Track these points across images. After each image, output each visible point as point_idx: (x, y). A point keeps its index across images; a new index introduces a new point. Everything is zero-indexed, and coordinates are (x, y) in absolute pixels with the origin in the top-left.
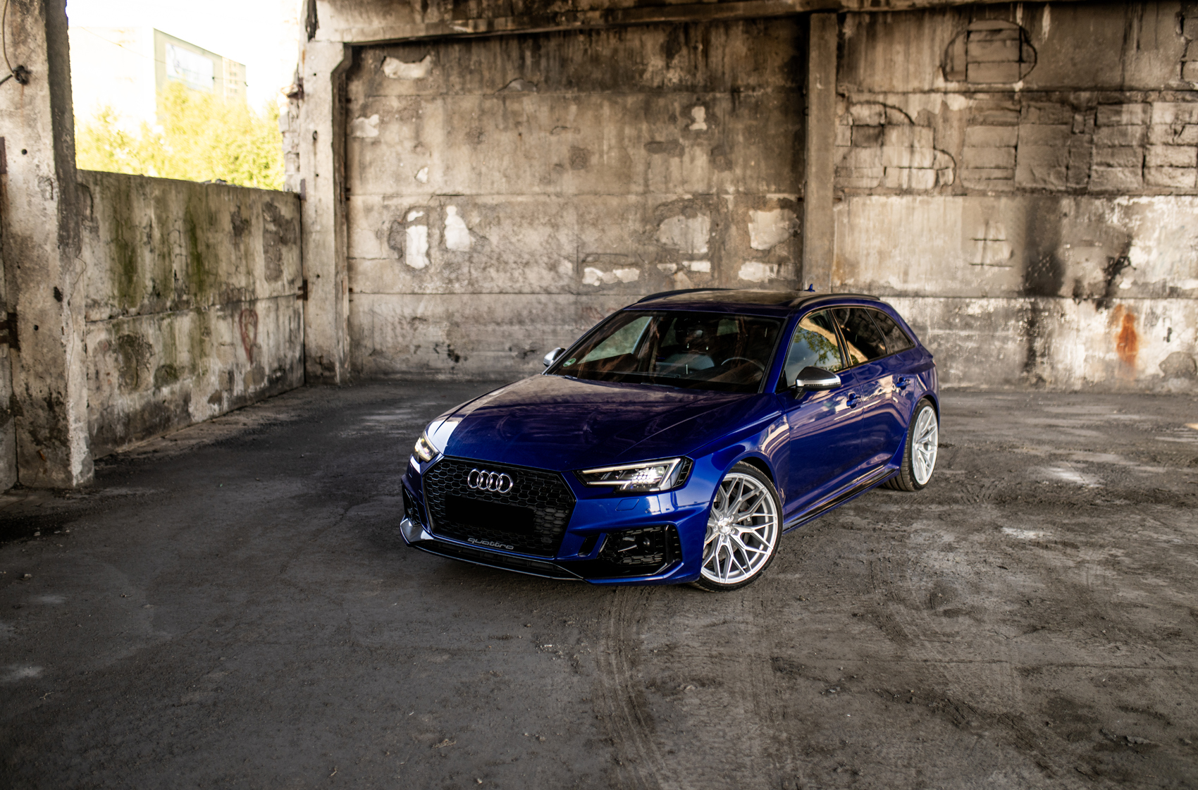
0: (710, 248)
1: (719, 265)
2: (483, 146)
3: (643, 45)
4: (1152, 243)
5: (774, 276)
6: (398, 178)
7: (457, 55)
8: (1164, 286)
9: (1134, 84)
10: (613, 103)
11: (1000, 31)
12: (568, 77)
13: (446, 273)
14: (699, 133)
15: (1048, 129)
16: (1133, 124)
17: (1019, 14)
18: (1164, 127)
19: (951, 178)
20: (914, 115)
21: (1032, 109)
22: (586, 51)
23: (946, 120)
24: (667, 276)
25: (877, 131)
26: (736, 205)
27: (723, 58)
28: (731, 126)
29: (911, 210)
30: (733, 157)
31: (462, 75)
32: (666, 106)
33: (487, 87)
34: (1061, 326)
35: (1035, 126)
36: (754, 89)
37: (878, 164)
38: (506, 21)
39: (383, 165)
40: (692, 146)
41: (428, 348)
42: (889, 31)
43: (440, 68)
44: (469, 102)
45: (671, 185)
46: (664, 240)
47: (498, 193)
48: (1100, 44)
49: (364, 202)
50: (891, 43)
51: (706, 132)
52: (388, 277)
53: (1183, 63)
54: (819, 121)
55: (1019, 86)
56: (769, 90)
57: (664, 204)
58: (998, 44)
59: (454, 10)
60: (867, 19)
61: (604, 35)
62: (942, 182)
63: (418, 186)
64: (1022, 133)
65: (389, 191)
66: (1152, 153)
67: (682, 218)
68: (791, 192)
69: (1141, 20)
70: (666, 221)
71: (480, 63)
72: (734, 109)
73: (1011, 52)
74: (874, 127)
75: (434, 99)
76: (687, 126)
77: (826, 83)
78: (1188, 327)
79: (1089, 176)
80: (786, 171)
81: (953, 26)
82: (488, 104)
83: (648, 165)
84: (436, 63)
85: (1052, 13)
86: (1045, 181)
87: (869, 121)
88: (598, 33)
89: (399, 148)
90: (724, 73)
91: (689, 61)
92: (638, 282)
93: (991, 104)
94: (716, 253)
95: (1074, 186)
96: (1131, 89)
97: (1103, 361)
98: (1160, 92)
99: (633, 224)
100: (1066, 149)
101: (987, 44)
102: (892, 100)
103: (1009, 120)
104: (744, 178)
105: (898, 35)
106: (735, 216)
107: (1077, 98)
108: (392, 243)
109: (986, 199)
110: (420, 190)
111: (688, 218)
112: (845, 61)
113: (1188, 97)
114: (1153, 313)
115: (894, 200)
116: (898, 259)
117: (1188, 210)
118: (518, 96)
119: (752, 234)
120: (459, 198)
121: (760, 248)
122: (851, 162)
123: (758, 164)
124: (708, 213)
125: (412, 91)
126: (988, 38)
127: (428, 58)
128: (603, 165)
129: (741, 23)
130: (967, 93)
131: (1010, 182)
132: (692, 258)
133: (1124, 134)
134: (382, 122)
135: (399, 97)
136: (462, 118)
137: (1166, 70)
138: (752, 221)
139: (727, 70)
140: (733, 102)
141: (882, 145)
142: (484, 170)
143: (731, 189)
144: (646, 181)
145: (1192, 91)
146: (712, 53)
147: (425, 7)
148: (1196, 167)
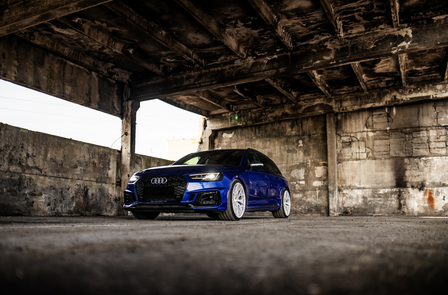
0: (305, 177)
1: (307, 182)
3: (285, 125)
5: (322, 184)
7: (240, 131)
8: (440, 183)
9: (422, 125)
10: (278, 141)
11: (381, 114)
12: (267, 135)
14: (301, 147)
15: (398, 140)
16: (424, 137)
17: (386, 109)
18: (434, 137)
19: (371, 155)
20: (359, 138)
21: (393, 135)
22: (271, 128)
23: (368, 139)
24: (293, 186)
25: (349, 143)
26: (311, 165)
27: (306, 127)
28: (309, 145)
30: (310, 153)
31: (241, 136)
32: (292, 140)
33: (247, 138)
34: (409, 196)
35: (394, 139)
36: (315, 135)
37: (350, 152)
38: (250, 122)
40: (299, 150)
42: (350, 117)
44: (243, 143)
45: (294, 161)
46: (292, 176)
48: (411, 116)
50: (351, 120)
51: (302, 147)
53: (437, 119)
54: (330, 141)
55: (388, 128)
56: (319, 134)
57: (292, 166)
58: (381, 118)
59: (238, 120)
60: (344, 114)
61: (276, 124)
62: (368, 156)
64: (391, 141)
66: (431, 144)
67: (297, 170)
68: (325, 161)
69: (422, 108)
70: (293, 171)
71: (245, 133)
72: (309, 140)
73: (385, 119)
74: (348, 142)
75: (234, 142)
76: (298, 145)
77: (331, 131)
79: (412, 152)
80: (324, 156)
81: (368, 114)
82: (247, 143)
83: (288, 156)
84: (235, 134)
85: (396, 108)
86: (399, 154)
87: (346, 141)
88: (274, 123)
91: (298, 129)
93: (381, 134)
94: (307, 178)
95: (408, 155)
96: (422, 127)
97: (423, 206)
98: (431, 127)
100: (405, 145)
101: (378, 118)
102: (352, 135)
103: (386, 138)
104: (313, 158)
105: (353, 118)
106: (311, 168)
107: (406, 131)
109: (382, 160)
111: (299, 169)
112: (339, 125)
113: (440, 128)
114: (438, 191)
115: (355, 162)
116: (357, 178)
117: (445, 160)
118: (255, 140)
119: (316, 173)
121: (318, 177)
122: (342, 152)
123: (316, 154)
124: (304, 168)
125: (229, 141)
126: (378, 116)
127: (233, 132)
128: (276, 157)
129: (310, 118)
130: (374, 132)
131: (389, 155)
132: (300, 180)
133: (422, 140)
135: (226, 142)
137: (432, 121)
138: (316, 170)
139: (307, 130)
140: (309, 138)
141: (351, 147)
143: (310, 161)
144: (287, 160)
145: (441, 126)
146: (303, 126)
147: (231, 120)
148: (446, 148)
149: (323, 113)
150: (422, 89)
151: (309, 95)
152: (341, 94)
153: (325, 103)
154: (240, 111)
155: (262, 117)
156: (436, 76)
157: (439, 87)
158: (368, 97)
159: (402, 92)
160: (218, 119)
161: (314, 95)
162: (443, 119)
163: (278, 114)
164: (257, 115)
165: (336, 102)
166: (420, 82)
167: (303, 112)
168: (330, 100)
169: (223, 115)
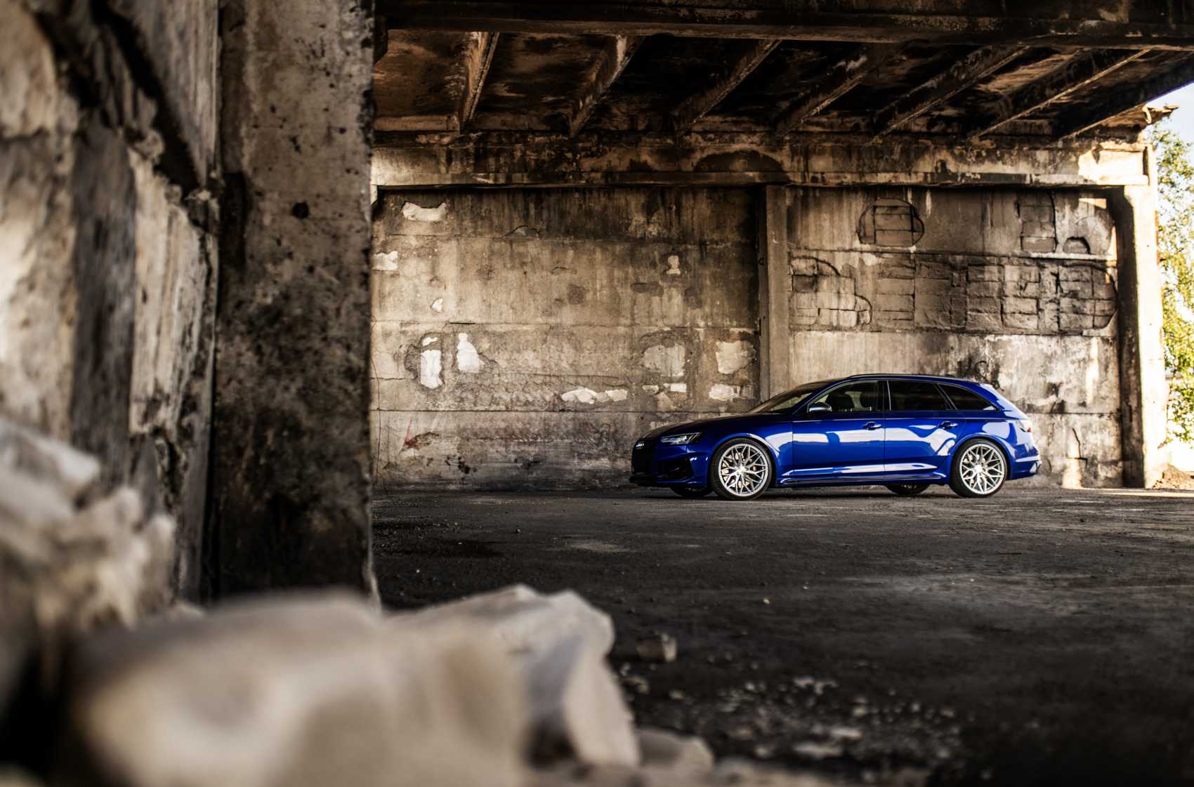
0: (686, 373)
1: (694, 387)
2: (493, 282)
3: (628, 204)
4: (1013, 371)
5: (737, 396)
6: (415, 307)
7: (470, 203)
8: (1025, 403)
9: (991, 251)
10: (604, 250)
11: (896, 207)
12: (566, 226)
13: (458, 392)
14: (674, 277)
15: (935, 282)
16: (992, 281)
17: (910, 196)
18: (1014, 284)
19: (869, 318)
20: (839, 269)
21: (923, 267)
22: (581, 206)
23: (863, 273)
24: (651, 396)
25: (811, 280)
26: (706, 336)
27: (692, 217)
28: (700, 272)
29: (841, 343)
30: (703, 297)
31: (474, 221)
32: (648, 254)
33: (496, 231)
35: (926, 280)
36: (717, 244)
37: (814, 307)
38: (523, 176)
39: (401, 296)
40: (670, 287)
41: (440, 460)
42: (818, 204)
43: (454, 214)
44: (481, 244)
45: (653, 319)
46: (647, 365)
47: (506, 323)
48: (966, 221)
49: (382, 328)
50: (820, 212)
51: (680, 276)
52: (404, 396)
53: (1022, 238)
54: (775, 269)
55: (913, 249)
56: (729, 244)
57: (648, 335)
58: (896, 217)
59: (474, 165)
60: (801, 193)
62: (862, 321)
63: (433, 315)
64: (917, 285)
65: (407, 318)
66: (1007, 302)
67: (662, 347)
68: (749, 327)
69: (992, 205)
70: (649, 349)
71: (490, 211)
72: (702, 259)
73: (906, 225)
74: (809, 277)
75: (449, 239)
76: (665, 271)
77: (780, 239)
78: (1042, 435)
79: (966, 319)
80: (744, 310)
81: (864, 202)
82: (497, 246)
83: (634, 302)
84: (451, 209)
85: (932, 196)
86: (935, 322)
87: (805, 272)
88: (591, 193)
89: (416, 281)
90: (693, 230)
91: (666, 219)
92: (626, 401)
93: (894, 262)
94: (692, 376)
95: (956, 326)
96: (990, 255)
98: (1009, 258)
99: (622, 351)
100: (949, 299)
101: (888, 217)
102: (822, 256)
103: (908, 275)
104: (712, 315)
105: (824, 207)
106: (706, 346)
107: (954, 260)
108: (408, 365)
109: (895, 335)
110: (435, 319)
111: (667, 347)
113: (1028, 262)
115: (828, 334)
117: (1035, 346)
118: (524, 241)
119: (719, 361)
120: (470, 326)
121: (726, 372)
122: (794, 304)
123: (722, 303)
124: (683, 343)
125: (429, 232)
126: (889, 212)
127: (444, 205)
128: (596, 301)
129: (705, 190)
130: (877, 253)
131: (911, 322)
132: (671, 381)
133: (987, 288)
134: (401, 257)
135: (417, 236)
136: (474, 257)
137: (1012, 242)
138: (718, 350)
139: (696, 228)
140: (701, 253)
141: (816, 291)
142: (493, 302)
143: (702, 324)
144: (633, 315)
145: (1029, 258)
146: (684, 212)
147: (449, 161)
148: (1037, 314)
149: (758, 180)
150: (1006, 156)
151: (721, 119)
152: (812, 133)
153: (761, 150)
154: (488, 132)
155: (563, 167)
156: (1040, 127)
157: (1042, 156)
158: (878, 153)
159: (961, 154)
160: (400, 151)
161: (735, 123)
162: (1033, 240)
163: (615, 162)
164: (545, 156)
165: (794, 152)
166: (1006, 135)
167: (697, 169)
168: (778, 145)
169: (423, 139)
